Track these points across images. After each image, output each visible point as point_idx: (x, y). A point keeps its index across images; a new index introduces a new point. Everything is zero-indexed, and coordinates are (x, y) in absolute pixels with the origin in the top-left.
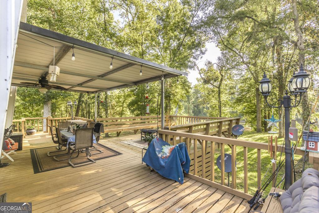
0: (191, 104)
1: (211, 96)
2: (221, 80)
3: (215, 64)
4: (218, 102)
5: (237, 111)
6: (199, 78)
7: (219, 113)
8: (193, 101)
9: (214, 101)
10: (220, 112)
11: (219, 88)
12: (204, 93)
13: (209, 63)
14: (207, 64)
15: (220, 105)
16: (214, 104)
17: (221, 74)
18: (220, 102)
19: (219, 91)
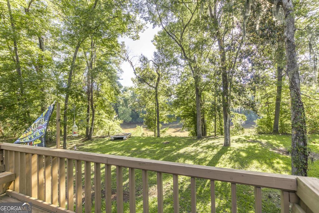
0: (129, 108)
1: (147, 99)
2: (158, 79)
3: (151, 61)
4: (155, 105)
5: (174, 115)
6: (135, 79)
7: (156, 117)
8: (131, 106)
9: (151, 104)
10: (158, 116)
11: (156, 88)
12: (139, 94)
13: (145, 59)
14: (142, 60)
15: (158, 109)
16: (151, 108)
17: (158, 73)
18: (157, 104)
19: (156, 92)
